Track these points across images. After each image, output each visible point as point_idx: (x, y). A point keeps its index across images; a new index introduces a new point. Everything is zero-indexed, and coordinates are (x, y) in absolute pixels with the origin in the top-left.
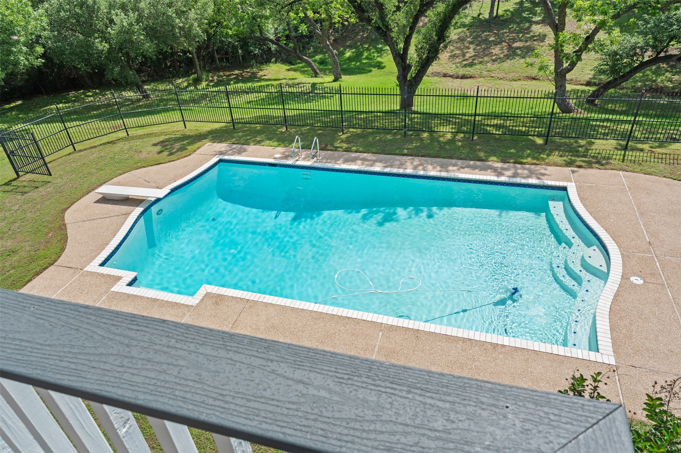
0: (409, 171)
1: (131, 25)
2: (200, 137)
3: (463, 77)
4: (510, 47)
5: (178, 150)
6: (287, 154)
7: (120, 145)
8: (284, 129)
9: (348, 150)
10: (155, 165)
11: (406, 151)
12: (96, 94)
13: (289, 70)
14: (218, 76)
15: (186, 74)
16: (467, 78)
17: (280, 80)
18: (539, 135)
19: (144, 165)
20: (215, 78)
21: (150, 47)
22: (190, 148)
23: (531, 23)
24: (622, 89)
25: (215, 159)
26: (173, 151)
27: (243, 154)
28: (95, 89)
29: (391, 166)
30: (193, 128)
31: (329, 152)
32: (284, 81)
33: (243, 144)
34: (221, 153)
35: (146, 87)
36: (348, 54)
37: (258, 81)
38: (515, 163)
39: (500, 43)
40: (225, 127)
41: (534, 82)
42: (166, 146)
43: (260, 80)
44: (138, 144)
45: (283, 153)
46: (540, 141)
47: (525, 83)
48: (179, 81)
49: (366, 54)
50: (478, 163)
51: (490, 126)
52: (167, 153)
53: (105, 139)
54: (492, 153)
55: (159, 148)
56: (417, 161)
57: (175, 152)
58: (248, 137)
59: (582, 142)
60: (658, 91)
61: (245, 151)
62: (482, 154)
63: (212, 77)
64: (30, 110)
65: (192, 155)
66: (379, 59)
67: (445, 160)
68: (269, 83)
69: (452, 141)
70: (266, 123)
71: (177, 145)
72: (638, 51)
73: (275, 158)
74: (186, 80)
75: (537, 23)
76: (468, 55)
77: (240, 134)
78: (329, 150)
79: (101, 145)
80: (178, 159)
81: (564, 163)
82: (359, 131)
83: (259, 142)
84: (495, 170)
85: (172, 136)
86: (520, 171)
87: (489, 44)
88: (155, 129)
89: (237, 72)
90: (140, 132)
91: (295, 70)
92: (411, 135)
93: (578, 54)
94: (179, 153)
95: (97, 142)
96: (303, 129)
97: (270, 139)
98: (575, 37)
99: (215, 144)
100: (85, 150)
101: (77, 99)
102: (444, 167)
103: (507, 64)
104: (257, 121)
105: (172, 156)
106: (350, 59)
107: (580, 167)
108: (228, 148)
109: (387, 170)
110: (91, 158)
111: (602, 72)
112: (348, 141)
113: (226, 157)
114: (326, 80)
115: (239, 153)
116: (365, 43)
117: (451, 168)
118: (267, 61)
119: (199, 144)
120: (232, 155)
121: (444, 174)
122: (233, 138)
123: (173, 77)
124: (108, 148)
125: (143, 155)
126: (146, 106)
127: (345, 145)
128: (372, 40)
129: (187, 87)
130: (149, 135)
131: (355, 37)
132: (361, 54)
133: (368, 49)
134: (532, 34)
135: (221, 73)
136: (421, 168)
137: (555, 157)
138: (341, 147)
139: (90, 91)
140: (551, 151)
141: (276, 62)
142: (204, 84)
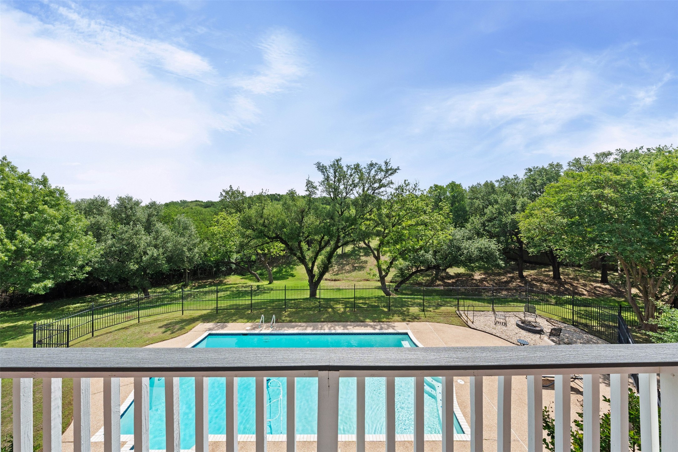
0: (327, 331)
1: (159, 255)
2: (193, 320)
3: (335, 280)
4: (353, 266)
5: (178, 330)
6: (254, 326)
7: (132, 329)
8: (249, 312)
9: (290, 321)
10: (161, 341)
11: (322, 320)
12: (109, 296)
13: (242, 279)
14: (199, 283)
15: (177, 282)
16: (337, 281)
17: (237, 284)
18: (384, 307)
19: (152, 342)
20: (197, 284)
21: (167, 267)
22: (187, 327)
23: (360, 256)
24: (406, 284)
25: (206, 334)
26: (174, 331)
27: (225, 329)
28: (108, 293)
29: (317, 329)
30: (188, 314)
31: (280, 323)
32: (240, 285)
33: (225, 323)
34: (210, 329)
35: (149, 290)
36: (275, 270)
37: (224, 285)
38: (379, 322)
39: (348, 264)
40: (211, 312)
41: (368, 282)
42: (169, 327)
43: (225, 284)
44: (146, 327)
45: (252, 326)
46: (386, 310)
47: (364, 282)
48: (172, 286)
49: (284, 270)
50: (362, 323)
51: (359, 303)
52: (170, 332)
53: (119, 326)
54: (366, 317)
55: (163, 329)
56: (330, 325)
57: (176, 331)
58: (227, 318)
59: (405, 309)
60: (420, 284)
61: (226, 326)
62: (361, 318)
63: (195, 284)
64: (49, 309)
65: (189, 332)
66: (291, 272)
67: (344, 323)
68: (231, 286)
69: (344, 312)
70: (237, 309)
71: (178, 327)
72: (410, 267)
73: (247, 330)
74: (177, 286)
75: (362, 256)
76: (335, 270)
77: (222, 316)
78: (279, 322)
79: (116, 330)
80: (179, 336)
81: (401, 320)
82: (294, 310)
83: (235, 321)
84: (371, 326)
85: (173, 321)
86: (383, 326)
87: (344, 265)
88: (159, 317)
89: (210, 280)
90: (148, 319)
91: (245, 279)
92: (323, 310)
93: (388, 268)
94: (179, 332)
95: (113, 329)
96: (261, 311)
97: (242, 318)
98: (386, 262)
99: (205, 324)
100: (102, 335)
101: (93, 300)
102: (345, 327)
103: (354, 274)
104: (231, 307)
105: (174, 334)
106: (276, 272)
107: (409, 321)
108: (214, 326)
109: (315, 332)
110: (106, 341)
111: (398, 276)
112: (289, 316)
113: (214, 332)
114: (264, 283)
115: (223, 328)
116: (284, 265)
117: (348, 327)
118: (229, 274)
119: (194, 324)
120: (218, 330)
121: (346, 331)
122: (217, 319)
123: (167, 284)
124: (121, 333)
125: (151, 335)
126: (147, 303)
127: (288, 319)
128: (287, 263)
129: (177, 290)
130: (155, 321)
131: (278, 262)
132: (282, 270)
133: (285, 268)
134: (361, 261)
135: (200, 281)
136: (332, 328)
137: (396, 318)
138: (286, 320)
139: (104, 295)
140: (393, 314)
141: (234, 275)
142: (188, 288)
